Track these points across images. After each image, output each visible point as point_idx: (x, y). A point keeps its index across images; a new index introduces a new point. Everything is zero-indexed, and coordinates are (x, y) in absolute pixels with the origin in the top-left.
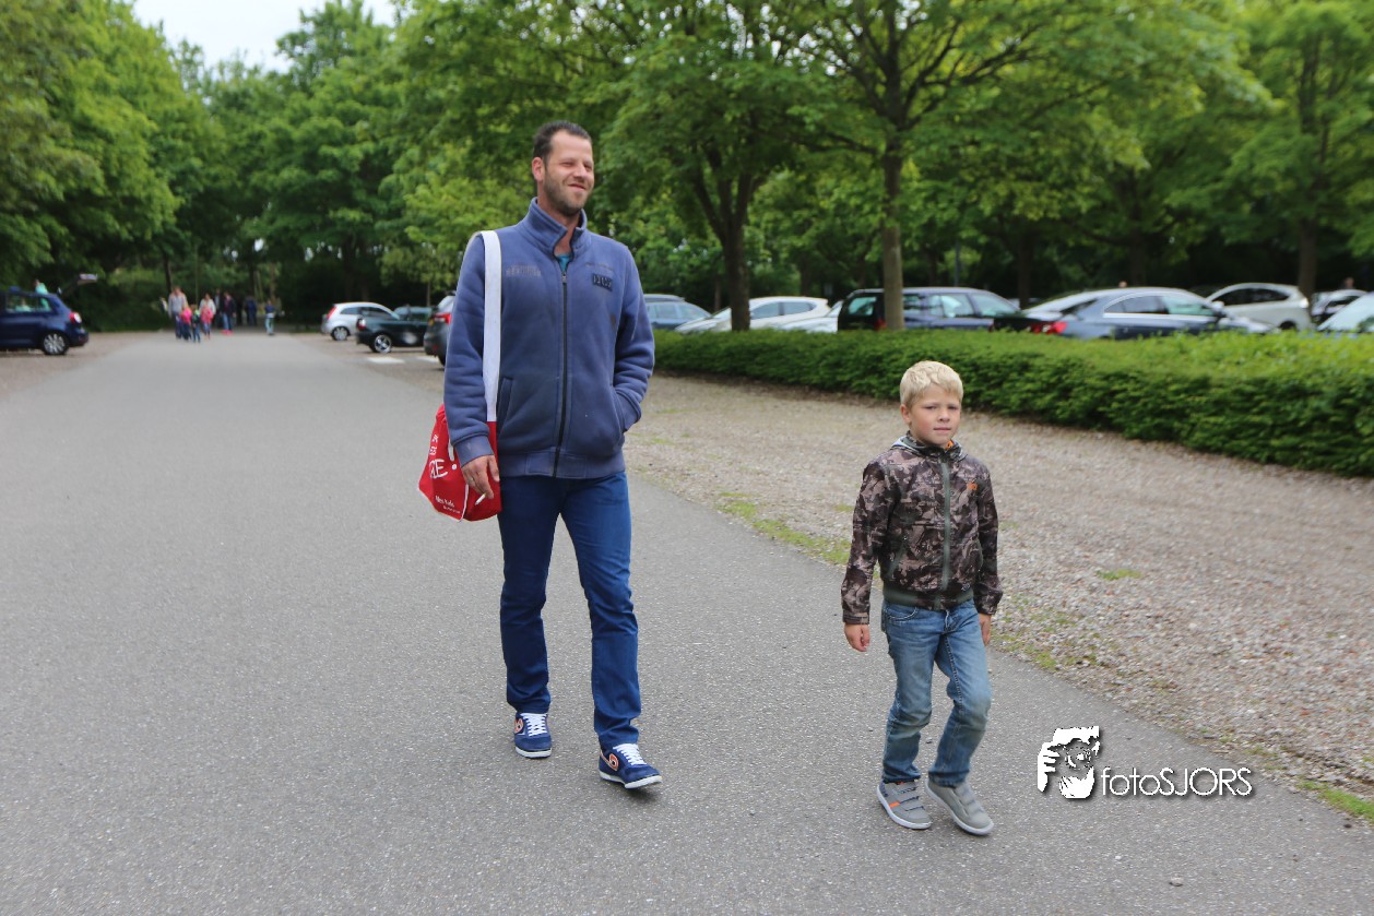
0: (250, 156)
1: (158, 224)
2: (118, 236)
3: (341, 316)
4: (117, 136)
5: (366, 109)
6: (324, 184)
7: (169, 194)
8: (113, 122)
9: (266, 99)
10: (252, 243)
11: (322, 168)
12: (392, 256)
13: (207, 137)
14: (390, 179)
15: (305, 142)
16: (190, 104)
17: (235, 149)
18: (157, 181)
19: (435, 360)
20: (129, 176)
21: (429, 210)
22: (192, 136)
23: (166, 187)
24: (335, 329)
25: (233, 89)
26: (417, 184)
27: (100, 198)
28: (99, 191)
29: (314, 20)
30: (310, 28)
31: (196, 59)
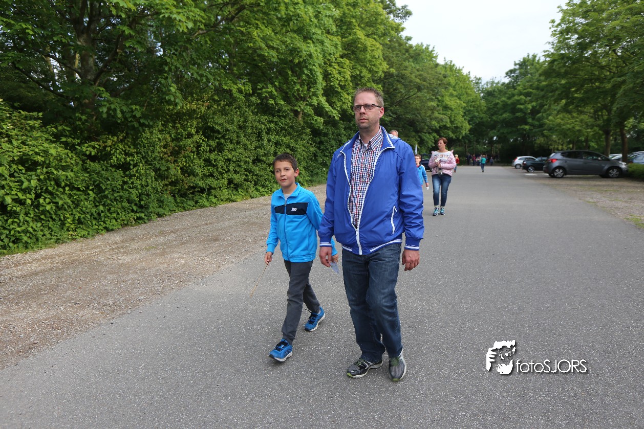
0: (493, 110)
2: (452, 138)
3: (518, 161)
4: (454, 109)
6: (517, 117)
7: (468, 125)
8: (454, 105)
9: (500, 91)
10: (493, 137)
11: (517, 112)
12: (540, 140)
13: (480, 106)
14: (540, 115)
15: (512, 104)
16: (476, 96)
17: (489, 109)
18: (465, 121)
19: (547, 175)
20: (457, 120)
21: (553, 125)
22: (476, 106)
23: (467, 123)
24: (516, 165)
25: (490, 89)
26: (550, 115)
28: (448, 126)
29: (519, 64)
30: (517, 67)
31: (479, 82)
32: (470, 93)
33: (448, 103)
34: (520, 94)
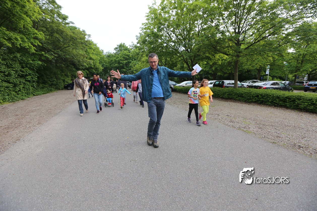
0: (111, 63)
1: (100, 71)
5: (126, 57)
6: (121, 66)
7: (101, 67)
8: (94, 58)
9: (113, 56)
13: (106, 60)
14: (130, 65)
15: (118, 61)
16: (103, 57)
17: (109, 62)
20: (96, 65)
23: (101, 66)
25: (108, 55)
27: (93, 68)
29: (119, 46)
30: (118, 47)
32: (101, 54)
33: (91, 56)
34: (121, 57)
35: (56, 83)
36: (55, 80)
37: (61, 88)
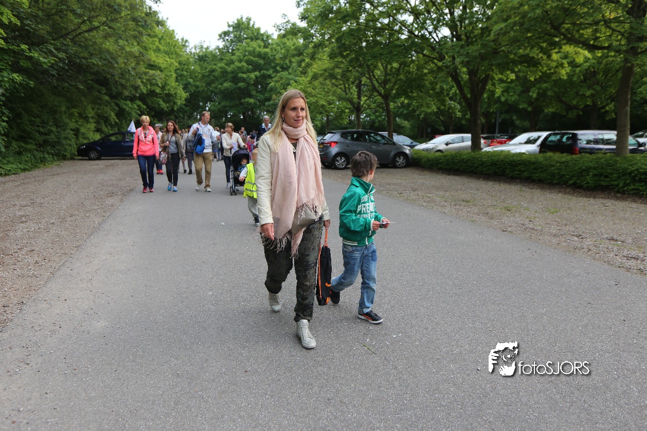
0: (210, 78)
1: (179, 104)
2: (162, 109)
4: (164, 68)
5: (256, 59)
7: (183, 93)
8: (163, 64)
9: (214, 56)
11: (239, 82)
13: (194, 71)
15: (232, 72)
16: (188, 59)
17: (204, 76)
18: (178, 87)
20: (169, 85)
22: (188, 70)
23: (181, 89)
25: (201, 54)
27: (158, 94)
28: (158, 90)
29: (232, 26)
30: (231, 29)
31: (187, 44)
32: (180, 52)
35: (56, 140)
36: (54, 129)
37: (68, 155)
